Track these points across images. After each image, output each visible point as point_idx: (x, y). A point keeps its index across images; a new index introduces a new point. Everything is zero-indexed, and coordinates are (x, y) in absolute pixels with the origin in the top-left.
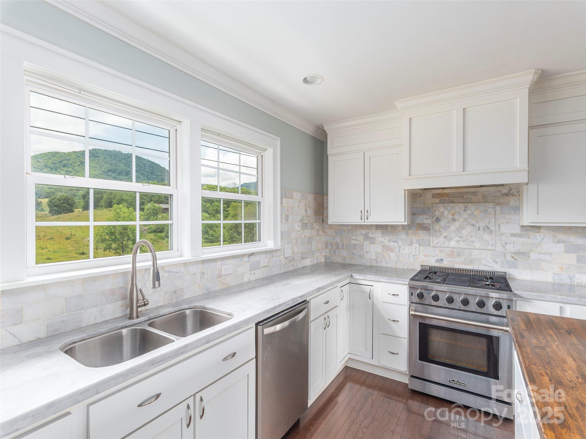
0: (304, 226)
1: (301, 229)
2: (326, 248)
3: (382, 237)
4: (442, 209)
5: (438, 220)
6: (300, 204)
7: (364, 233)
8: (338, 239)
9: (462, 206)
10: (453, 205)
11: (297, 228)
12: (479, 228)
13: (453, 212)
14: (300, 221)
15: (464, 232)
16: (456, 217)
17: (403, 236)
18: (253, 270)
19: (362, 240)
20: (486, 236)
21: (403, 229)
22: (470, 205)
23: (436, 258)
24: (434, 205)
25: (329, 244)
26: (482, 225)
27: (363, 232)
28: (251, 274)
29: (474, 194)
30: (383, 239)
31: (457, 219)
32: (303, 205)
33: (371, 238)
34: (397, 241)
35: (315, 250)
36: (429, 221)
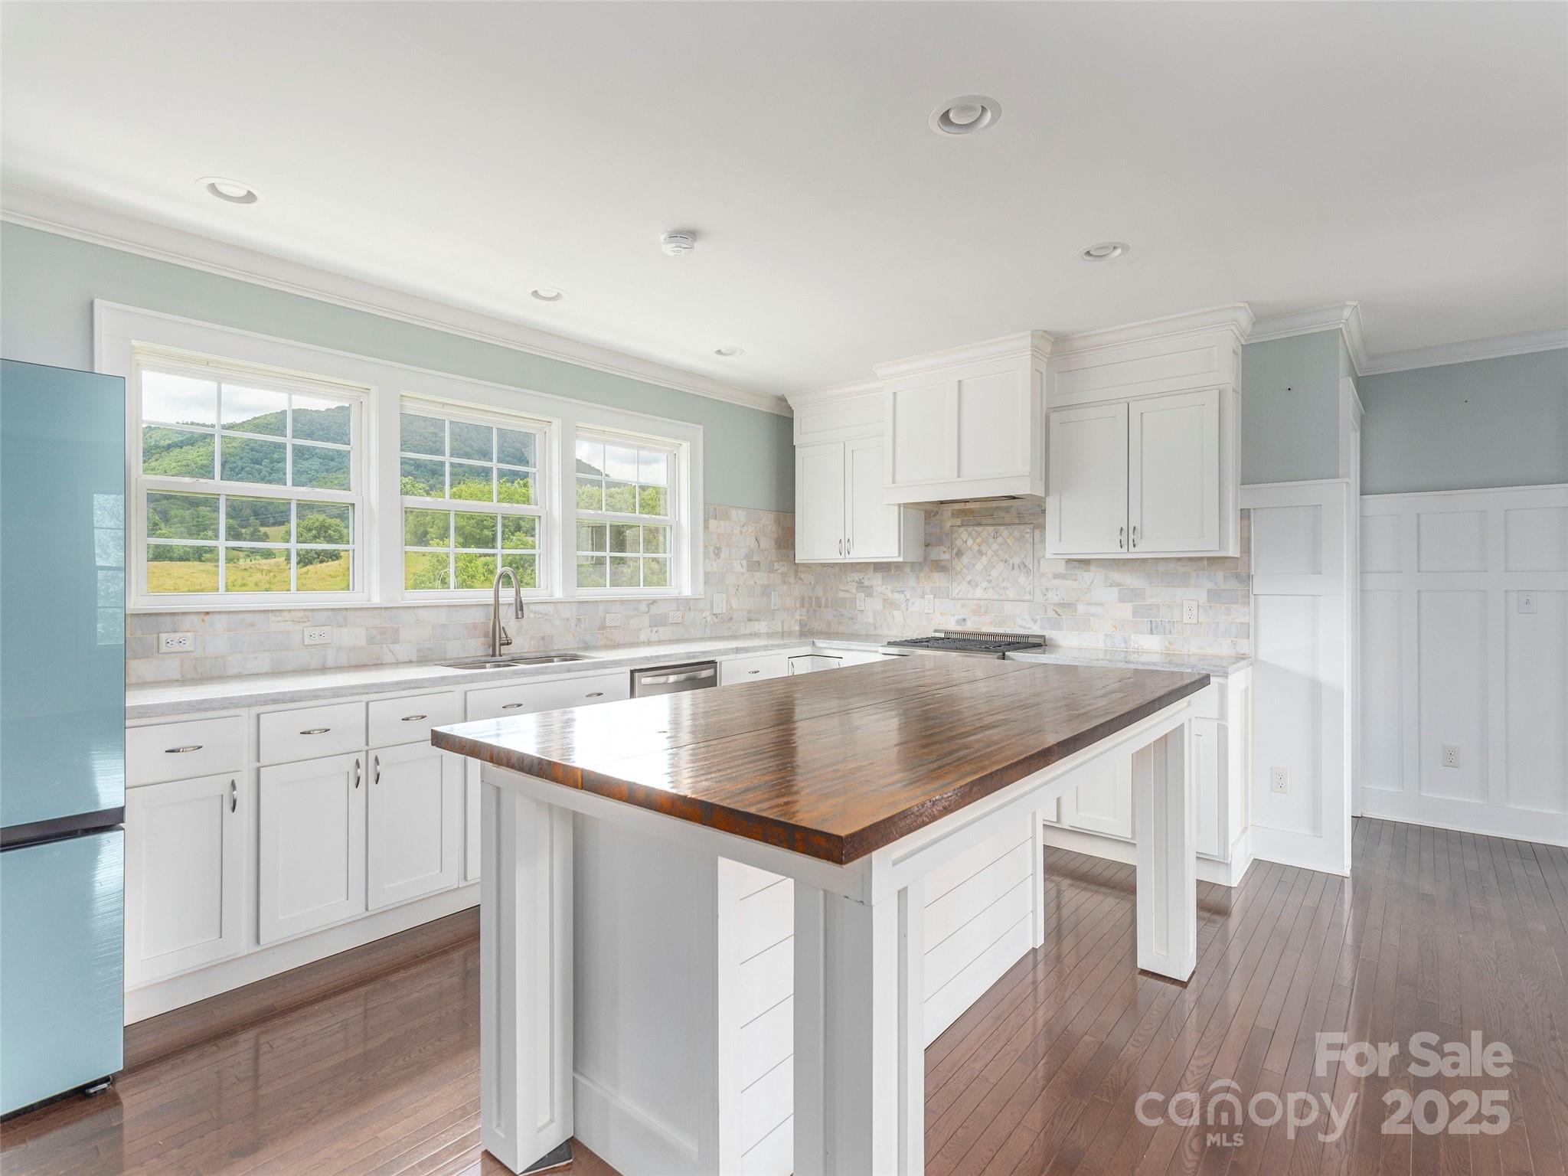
0: (754, 566)
1: (748, 571)
2: (802, 606)
3: (883, 584)
4: (964, 536)
5: (959, 554)
6: (745, 528)
7: (857, 579)
8: (819, 591)
9: (990, 529)
10: (980, 529)
11: (738, 568)
12: (1013, 565)
13: (979, 540)
14: (745, 557)
15: (994, 573)
16: (984, 548)
17: (912, 582)
18: (655, 626)
19: (854, 591)
20: (1022, 579)
21: (912, 571)
22: (1001, 528)
23: (956, 618)
24: (955, 528)
25: (806, 599)
26: (1016, 560)
27: (856, 576)
28: (651, 631)
29: (1007, 509)
30: (884, 587)
31: (984, 551)
32: (750, 530)
33: (866, 587)
34: (903, 591)
35: (776, 608)
36: (947, 556)
